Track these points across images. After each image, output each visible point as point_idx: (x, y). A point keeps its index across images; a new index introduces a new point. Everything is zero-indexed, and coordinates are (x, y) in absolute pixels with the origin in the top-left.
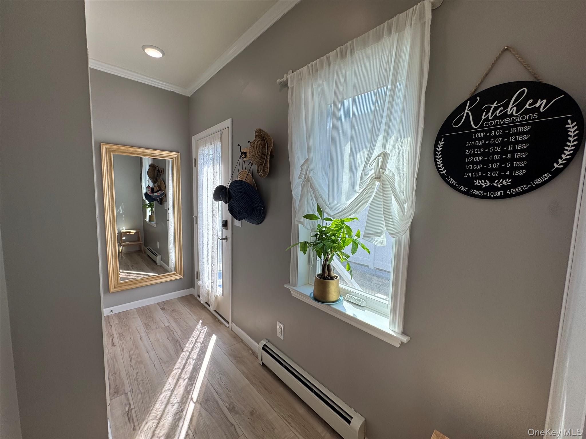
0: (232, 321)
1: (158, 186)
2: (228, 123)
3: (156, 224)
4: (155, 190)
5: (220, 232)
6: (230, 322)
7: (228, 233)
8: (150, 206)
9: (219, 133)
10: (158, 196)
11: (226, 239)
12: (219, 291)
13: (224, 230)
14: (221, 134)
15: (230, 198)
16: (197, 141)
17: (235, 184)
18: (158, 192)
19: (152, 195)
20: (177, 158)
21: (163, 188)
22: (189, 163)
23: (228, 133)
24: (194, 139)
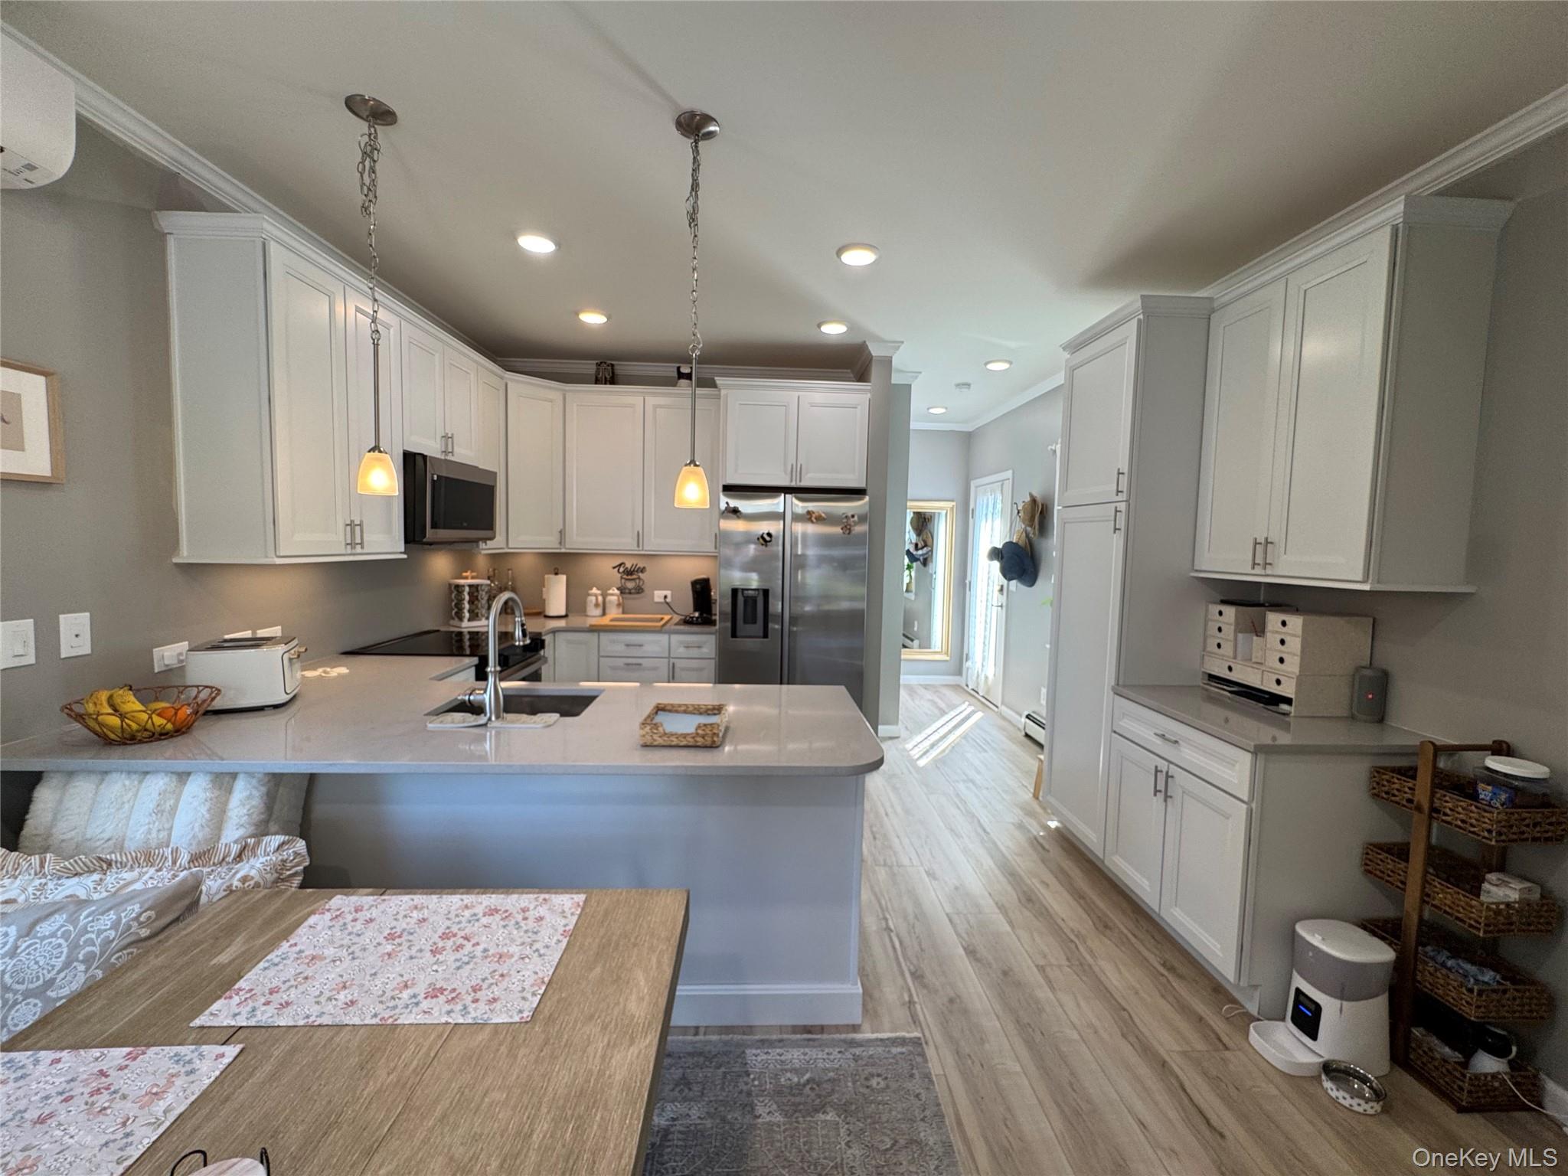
0: (1003, 703)
1: (925, 541)
2: (1009, 474)
3: (916, 594)
4: (920, 546)
5: (996, 598)
6: (999, 705)
7: (1003, 599)
8: (909, 567)
9: (1000, 484)
10: (922, 555)
11: (1001, 606)
12: (990, 671)
13: (1000, 596)
14: (1002, 485)
15: (1002, 558)
16: (977, 487)
17: (1009, 545)
18: (922, 548)
19: (915, 553)
20: (952, 508)
21: (929, 543)
22: (965, 513)
23: (1008, 485)
24: (973, 484)
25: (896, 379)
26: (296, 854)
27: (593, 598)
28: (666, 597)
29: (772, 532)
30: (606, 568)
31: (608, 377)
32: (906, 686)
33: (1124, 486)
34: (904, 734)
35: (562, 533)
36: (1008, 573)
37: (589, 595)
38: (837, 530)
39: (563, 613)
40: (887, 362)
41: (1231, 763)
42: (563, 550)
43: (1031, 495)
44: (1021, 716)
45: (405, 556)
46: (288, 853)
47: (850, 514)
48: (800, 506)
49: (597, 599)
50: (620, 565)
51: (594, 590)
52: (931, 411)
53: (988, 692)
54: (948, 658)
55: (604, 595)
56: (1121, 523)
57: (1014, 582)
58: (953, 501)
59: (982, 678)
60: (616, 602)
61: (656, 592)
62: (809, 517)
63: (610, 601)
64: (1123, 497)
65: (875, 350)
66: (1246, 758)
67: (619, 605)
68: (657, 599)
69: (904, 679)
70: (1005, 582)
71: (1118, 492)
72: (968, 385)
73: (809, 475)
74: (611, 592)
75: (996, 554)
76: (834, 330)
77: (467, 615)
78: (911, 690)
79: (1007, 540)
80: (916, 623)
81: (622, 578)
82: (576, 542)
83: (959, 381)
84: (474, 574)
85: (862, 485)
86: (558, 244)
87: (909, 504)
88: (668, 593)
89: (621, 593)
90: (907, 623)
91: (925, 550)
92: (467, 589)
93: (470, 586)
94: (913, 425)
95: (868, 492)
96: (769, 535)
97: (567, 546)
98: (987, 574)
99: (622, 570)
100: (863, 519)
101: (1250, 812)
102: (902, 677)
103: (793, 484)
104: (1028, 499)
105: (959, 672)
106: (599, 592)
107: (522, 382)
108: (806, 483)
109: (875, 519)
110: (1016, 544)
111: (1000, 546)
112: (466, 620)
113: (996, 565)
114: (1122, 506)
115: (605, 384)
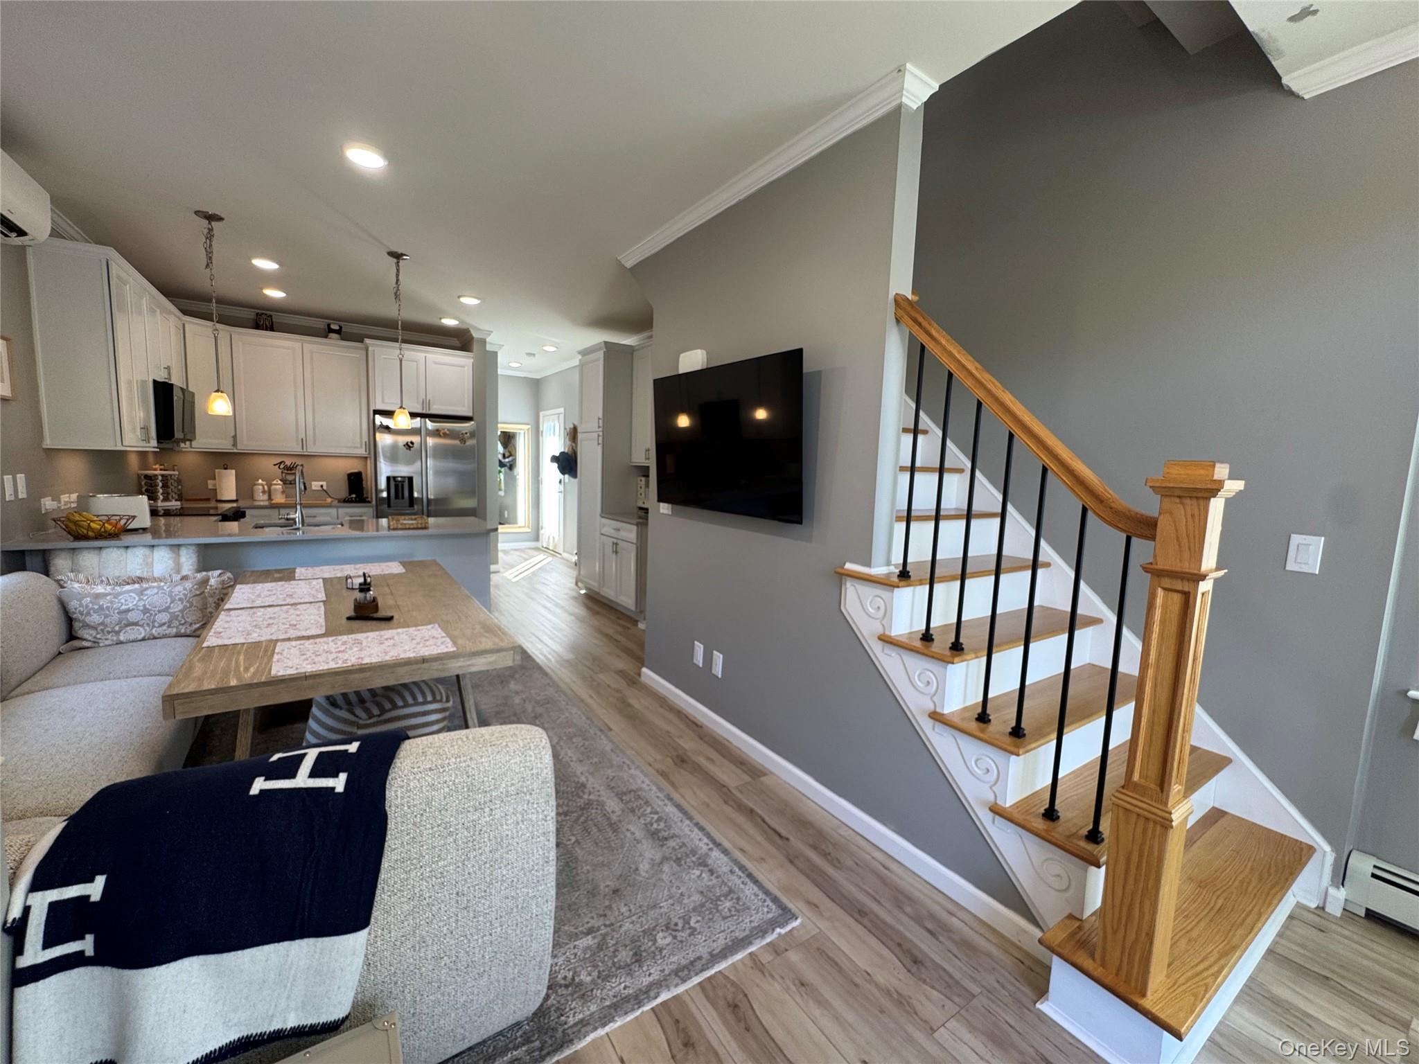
0: (564, 551)
1: (510, 452)
2: (562, 410)
3: (505, 492)
4: (506, 456)
5: (558, 487)
6: (561, 552)
7: (562, 488)
9: (557, 415)
10: (508, 462)
11: (561, 492)
12: (556, 534)
13: (560, 485)
14: (558, 417)
15: (559, 461)
16: (543, 416)
17: (562, 453)
18: (508, 457)
19: (503, 460)
20: (528, 430)
21: (513, 453)
22: (537, 433)
23: (562, 417)
24: (541, 414)
25: (489, 348)
26: (229, 578)
27: (261, 487)
28: (322, 486)
29: (413, 441)
30: (269, 465)
31: (268, 325)
32: (502, 551)
33: (601, 425)
34: (502, 570)
35: (235, 437)
36: (563, 470)
37: (256, 485)
38: (457, 442)
39: (234, 498)
40: (483, 342)
41: (631, 531)
42: (236, 451)
43: (574, 425)
44: (572, 554)
45: (158, 450)
46: (225, 577)
47: (464, 432)
48: (430, 425)
49: (264, 488)
50: (281, 463)
51: (260, 481)
52: (511, 364)
53: (555, 547)
54: (529, 530)
55: (270, 485)
56: (600, 441)
57: (567, 476)
58: (528, 424)
59: (551, 539)
60: (281, 490)
61: (313, 483)
62: (436, 434)
63: (276, 490)
64: (601, 429)
65: (475, 335)
66: (635, 528)
67: (283, 492)
68: (314, 488)
69: (501, 546)
70: (561, 476)
71: (599, 427)
72: (534, 355)
73: (435, 407)
74: (275, 482)
75: (554, 459)
76: (449, 322)
77: (161, 497)
78: (505, 552)
79: (562, 450)
80: (506, 513)
81: (282, 472)
82: (244, 445)
83: (528, 351)
84: (162, 467)
85: (470, 414)
86: (279, 265)
87: (499, 426)
88: (324, 483)
89: (284, 484)
90: (501, 514)
91: (511, 459)
92: (160, 478)
93: (162, 476)
94: (500, 371)
95: (475, 418)
96: (412, 443)
97: (239, 448)
98: (551, 472)
99: (282, 466)
100: (473, 435)
101: (637, 548)
102: (499, 545)
103: (424, 412)
104: (572, 426)
105: (537, 539)
106: (264, 483)
107: (197, 324)
108: (433, 411)
109: (479, 434)
110: (567, 454)
111: (557, 455)
112: (159, 501)
113: (555, 465)
114: (601, 434)
115: (266, 330)
